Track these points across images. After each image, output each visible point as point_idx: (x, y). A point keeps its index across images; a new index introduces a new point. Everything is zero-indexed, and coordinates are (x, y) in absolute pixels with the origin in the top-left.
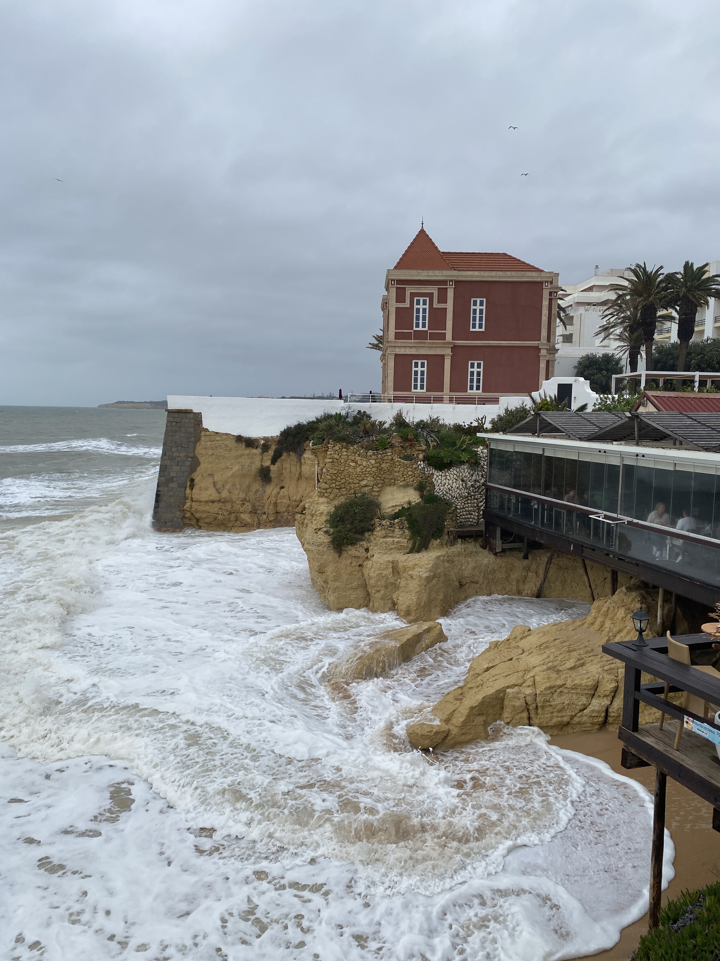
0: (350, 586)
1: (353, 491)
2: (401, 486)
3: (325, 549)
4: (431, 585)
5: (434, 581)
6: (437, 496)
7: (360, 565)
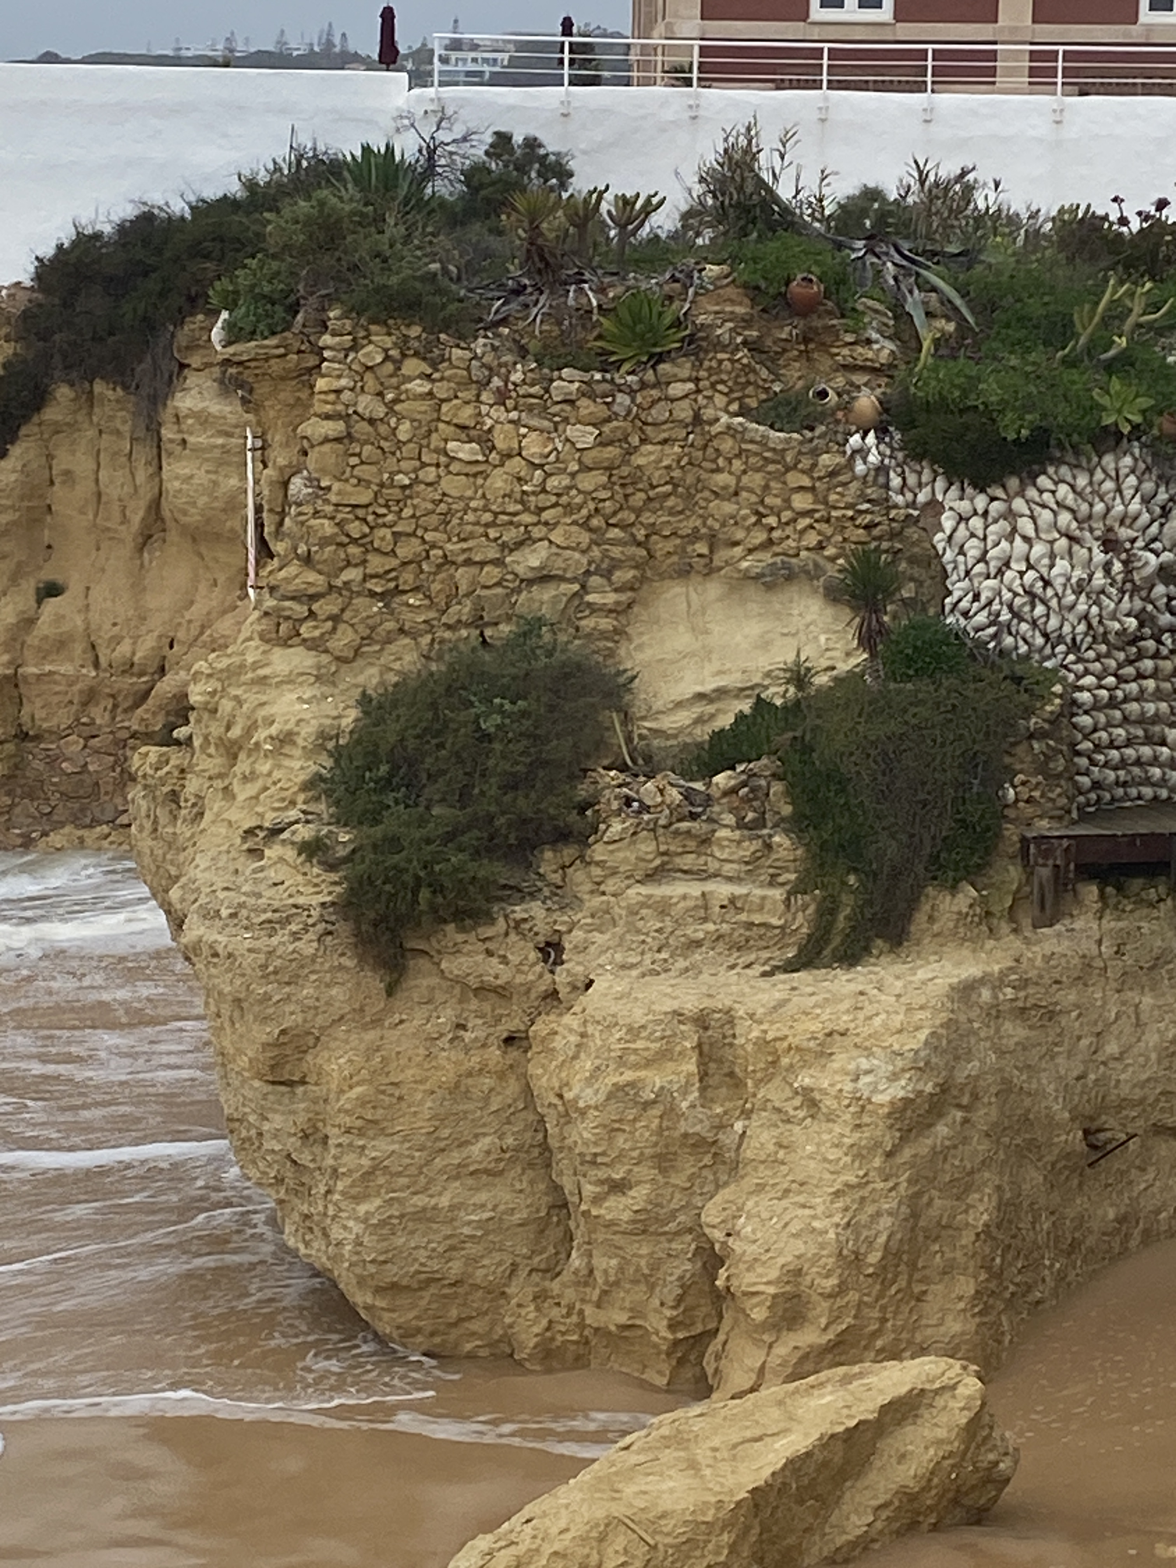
0: (455, 1158)
1: (464, 610)
2: (747, 577)
3: (307, 947)
4: (924, 1146)
5: (942, 1130)
6: (959, 635)
7: (509, 1040)
